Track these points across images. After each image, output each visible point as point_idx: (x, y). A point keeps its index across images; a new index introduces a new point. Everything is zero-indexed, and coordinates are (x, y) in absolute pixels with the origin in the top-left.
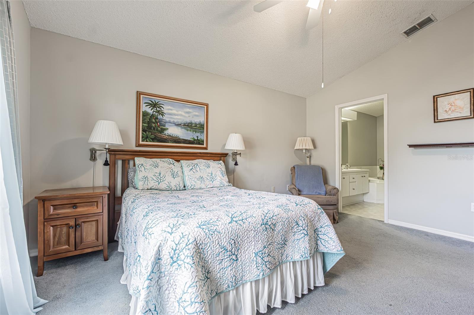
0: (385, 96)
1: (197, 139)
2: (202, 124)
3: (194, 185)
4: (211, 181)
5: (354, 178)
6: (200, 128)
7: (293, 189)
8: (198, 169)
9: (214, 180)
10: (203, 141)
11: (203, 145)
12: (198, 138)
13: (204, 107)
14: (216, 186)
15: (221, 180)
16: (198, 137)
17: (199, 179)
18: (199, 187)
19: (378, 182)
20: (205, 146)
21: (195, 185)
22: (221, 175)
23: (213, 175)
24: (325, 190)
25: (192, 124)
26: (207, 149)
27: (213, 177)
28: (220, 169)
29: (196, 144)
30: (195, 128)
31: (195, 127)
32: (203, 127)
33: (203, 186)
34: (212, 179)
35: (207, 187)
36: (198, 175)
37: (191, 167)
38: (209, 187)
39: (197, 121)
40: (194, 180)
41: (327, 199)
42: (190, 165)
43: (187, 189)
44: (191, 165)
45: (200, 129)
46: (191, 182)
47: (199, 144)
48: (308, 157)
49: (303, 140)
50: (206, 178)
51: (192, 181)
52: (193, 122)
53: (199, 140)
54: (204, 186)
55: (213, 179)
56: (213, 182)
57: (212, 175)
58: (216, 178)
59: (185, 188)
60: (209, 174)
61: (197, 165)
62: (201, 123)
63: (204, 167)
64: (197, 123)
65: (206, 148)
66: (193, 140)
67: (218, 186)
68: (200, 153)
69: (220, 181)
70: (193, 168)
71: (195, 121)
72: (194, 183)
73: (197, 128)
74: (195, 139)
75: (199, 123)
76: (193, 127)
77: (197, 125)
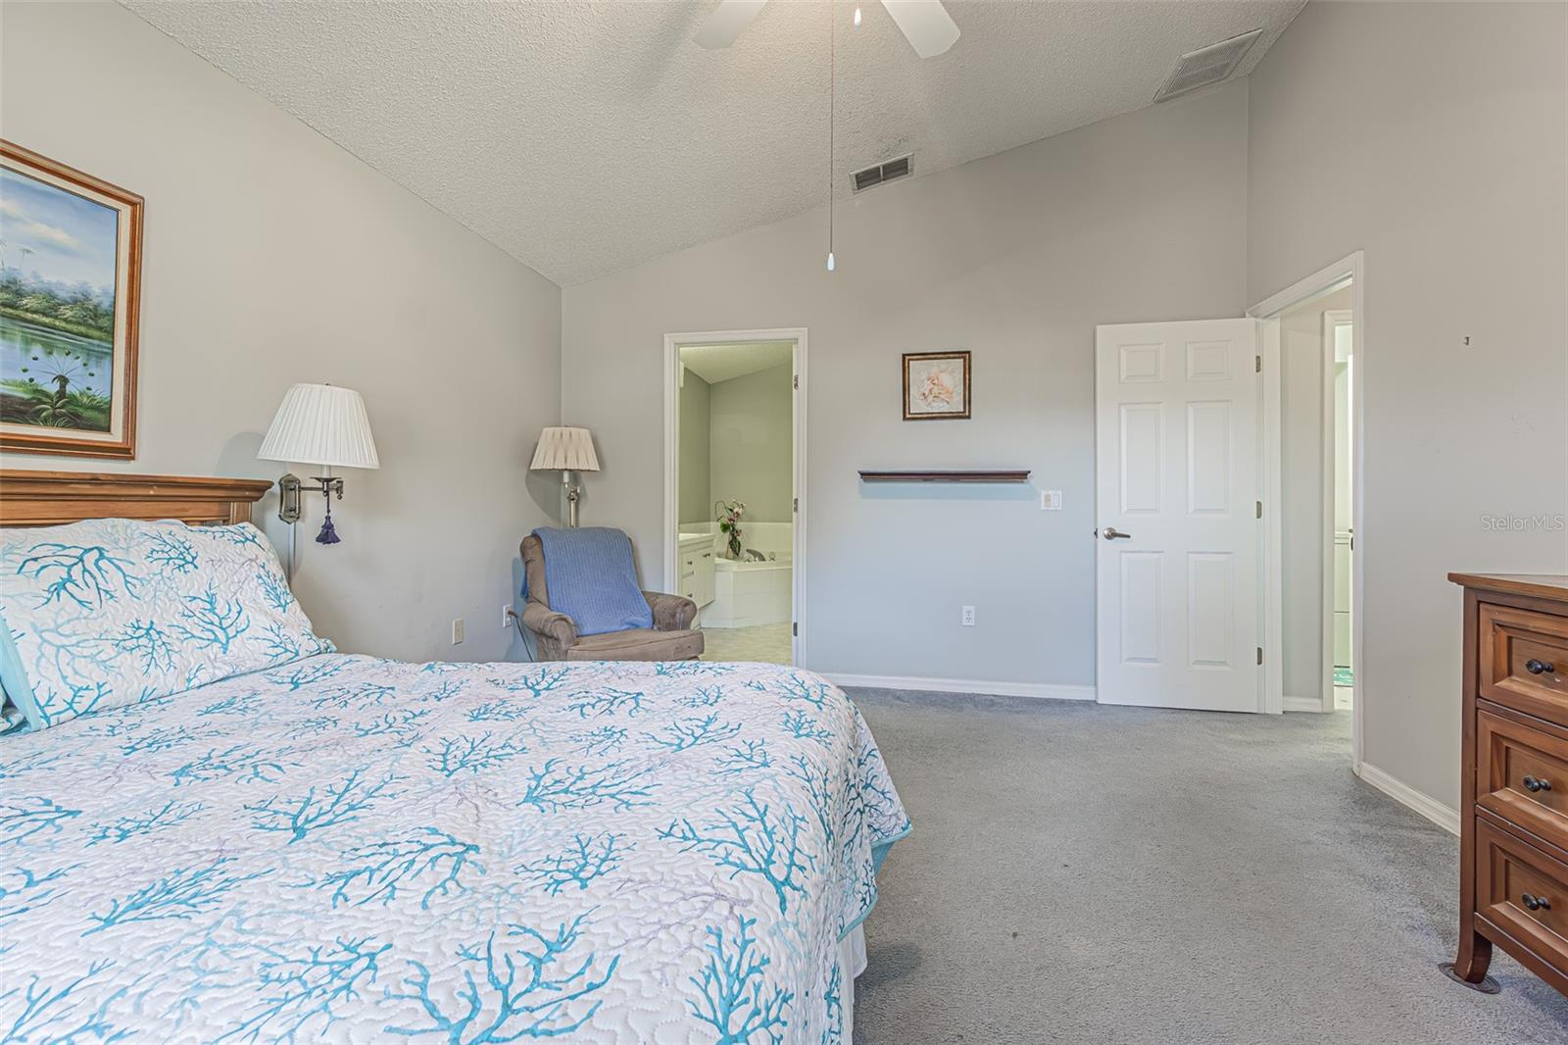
0: (802, 333)
1: (62, 394)
2: (96, 307)
3: (99, 687)
4: (216, 639)
5: (691, 563)
6: (83, 329)
7: (558, 622)
8: (115, 580)
9: (231, 632)
10: (106, 410)
11: (108, 430)
12: (63, 387)
13: (117, 211)
14: (249, 664)
15: (275, 627)
16: (63, 380)
17: (129, 644)
18: (134, 692)
19: (735, 569)
20: (116, 436)
21: (107, 688)
22: (268, 604)
23: (221, 608)
24: (650, 610)
25: (19, 294)
26: (133, 458)
27: (221, 619)
28: (256, 570)
29: (53, 420)
30: (47, 320)
31: (44, 314)
32: (104, 322)
33: (163, 679)
34: (217, 630)
35: (195, 682)
36: (119, 615)
37: (57, 574)
38: (204, 677)
39: (60, 284)
40: (93, 657)
41: (675, 641)
42: (42, 563)
43: (35, 719)
44: (50, 561)
45: (87, 336)
46: (68, 672)
47: (75, 421)
48: (573, 499)
49: (558, 436)
50: (175, 633)
51: (79, 664)
52: (27, 280)
53: (73, 400)
54: (171, 679)
55: (222, 631)
56: (230, 647)
57: (212, 610)
58: (242, 623)
59: (15, 719)
60: (193, 605)
61: (101, 555)
62: (87, 298)
63: (156, 566)
64: (62, 294)
65: (125, 452)
66: (27, 396)
67: (265, 661)
68: (95, 480)
69: (271, 635)
70: (70, 579)
71: (46, 279)
72: (98, 675)
73: (63, 324)
74: (47, 395)
75: (80, 296)
76: (29, 316)
77: (55, 308)
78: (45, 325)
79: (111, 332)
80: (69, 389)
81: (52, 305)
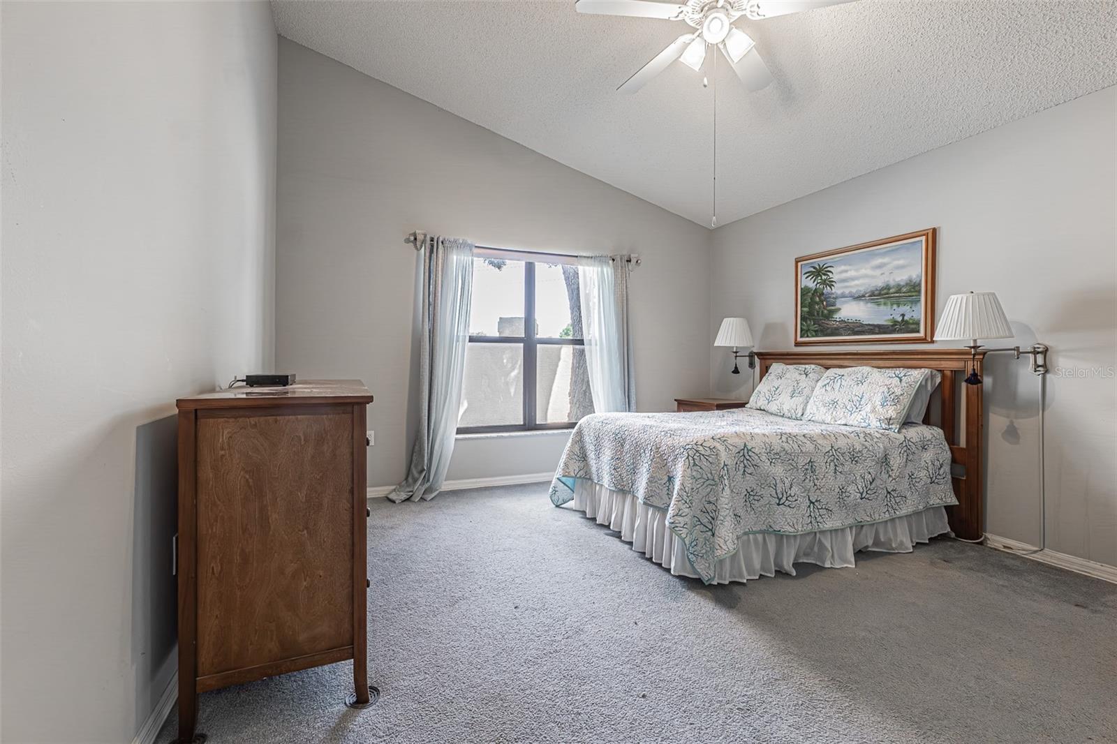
1: (903, 320)
2: (914, 283)
4: (853, 411)
6: (910, 294)
10: (918, 323)
12: (903, 318)
16: (903, 315)
20: (922, 334)
22: (879, 403)
25: (890, 289)
29: (900, 331)
30: (898, 295)
31: (897, 293)
32: (917, 288)
39: (902, 280)
44: (829, 378)
45: (911, 296)
47: (908, 330)
52: (892, 283)
53: (907, 322)
55: (856, 409)
56: (852, 415)
57: (861, 401)
58: (863, 409)
62: (911, 281)
64: (902, 283)
65: (926, 339)
66: (892, 324)
69: (865, 415)
72: (815, 411)
73: (903, 294)
74: (898, 322)
75: (908, 282)
76: (892, 295)
77: (900, 290)
78: (897, 297)
79: (919, 291)
80: (906, 318)
81: (899, 288)
